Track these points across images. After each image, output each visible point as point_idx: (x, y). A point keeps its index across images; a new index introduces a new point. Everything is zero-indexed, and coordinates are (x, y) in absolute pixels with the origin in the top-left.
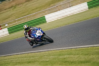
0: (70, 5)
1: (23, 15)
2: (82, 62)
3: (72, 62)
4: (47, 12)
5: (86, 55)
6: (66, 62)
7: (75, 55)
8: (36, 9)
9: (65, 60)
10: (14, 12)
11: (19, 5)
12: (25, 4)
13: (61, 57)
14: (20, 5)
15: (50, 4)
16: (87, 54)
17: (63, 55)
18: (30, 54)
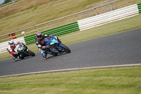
0: (114, 7)
1: (47, 18)
2: (124, 86)
3: (111, 86)
4: (80, 16)
5: (130, 76)
6: (102, 85)
7: (115, 76)
8: (66, 11)
9: (102, 83)
10: (34, 15)
11: (41, 4)
12: (50, 3)
13: (96, 79)
14: (43, 5)
15: (85, 5)
16: (132, 76)
17: (99, 76)
18: (54, 74)
